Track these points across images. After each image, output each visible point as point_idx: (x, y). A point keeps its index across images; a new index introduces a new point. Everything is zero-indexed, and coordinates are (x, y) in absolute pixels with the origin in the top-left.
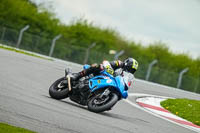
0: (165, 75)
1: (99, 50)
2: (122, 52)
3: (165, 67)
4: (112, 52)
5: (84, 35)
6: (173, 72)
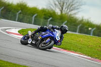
3: (26, 14)
6: (29, 16)
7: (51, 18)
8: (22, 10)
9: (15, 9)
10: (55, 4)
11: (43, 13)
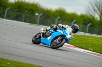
1: (30, 14)
2: (42, 14)
4: (36, 14)
5: (22, 7)
8: (60, 16)
9: (53, 15)
10: (94, 10)
11: (83, 19)
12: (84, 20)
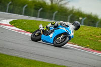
0: (16, 9)
3: (16, 5)
6: (20, 7)
7: (41, 9)
8: (12, 1)
12: (35, 5)
